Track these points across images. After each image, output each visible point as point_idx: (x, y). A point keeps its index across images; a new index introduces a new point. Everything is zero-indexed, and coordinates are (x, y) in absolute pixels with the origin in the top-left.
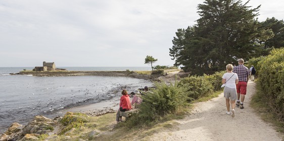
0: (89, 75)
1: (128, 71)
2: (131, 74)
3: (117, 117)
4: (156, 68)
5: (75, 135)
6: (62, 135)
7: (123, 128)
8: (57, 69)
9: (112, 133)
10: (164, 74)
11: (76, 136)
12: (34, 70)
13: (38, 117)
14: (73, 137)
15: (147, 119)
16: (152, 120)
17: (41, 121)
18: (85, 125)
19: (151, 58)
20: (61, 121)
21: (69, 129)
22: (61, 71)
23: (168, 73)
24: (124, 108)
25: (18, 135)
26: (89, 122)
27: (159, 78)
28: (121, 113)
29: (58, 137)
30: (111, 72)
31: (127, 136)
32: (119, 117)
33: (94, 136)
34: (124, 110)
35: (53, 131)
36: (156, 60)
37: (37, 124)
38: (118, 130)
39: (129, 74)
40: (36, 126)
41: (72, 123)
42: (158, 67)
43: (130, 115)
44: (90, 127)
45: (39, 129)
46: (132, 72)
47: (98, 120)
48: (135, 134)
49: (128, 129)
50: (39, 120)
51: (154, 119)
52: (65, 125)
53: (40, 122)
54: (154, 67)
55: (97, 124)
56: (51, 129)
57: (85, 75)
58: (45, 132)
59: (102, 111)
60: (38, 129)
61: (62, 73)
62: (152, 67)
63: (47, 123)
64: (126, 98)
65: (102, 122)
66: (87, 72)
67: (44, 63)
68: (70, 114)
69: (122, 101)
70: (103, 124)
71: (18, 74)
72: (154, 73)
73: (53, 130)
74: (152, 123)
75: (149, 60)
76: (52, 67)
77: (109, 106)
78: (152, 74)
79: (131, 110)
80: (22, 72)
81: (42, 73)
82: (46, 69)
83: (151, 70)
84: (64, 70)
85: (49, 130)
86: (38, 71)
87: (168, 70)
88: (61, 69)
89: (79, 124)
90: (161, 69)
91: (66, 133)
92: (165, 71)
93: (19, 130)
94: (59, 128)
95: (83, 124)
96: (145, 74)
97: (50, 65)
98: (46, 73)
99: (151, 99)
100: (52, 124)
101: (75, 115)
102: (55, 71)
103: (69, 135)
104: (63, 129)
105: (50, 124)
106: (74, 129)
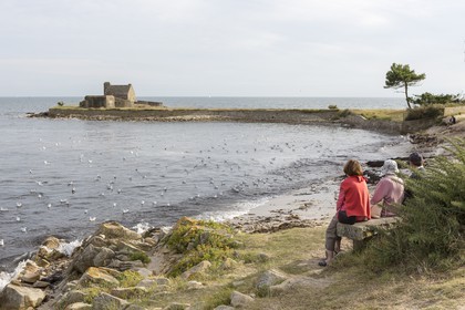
0: (224, 120)
1: (333, 110)
2: (342, 119)
3: (328, 238)
4: (418, 102)
5: (214, 279)
6: (178, 278)
7: (353, 270)
8: (139, 102)
9: (322, 283)
10: (447, 120)
11: (215, 284)
12: (82, 104)
13: (109, 226)
14: (210, 284)
15: (431, 248)
16: (446, 252)
17: (116, 236)
18: (235, 254)
19: (406, 69)
20: (167, 240)
21: (195, 263)
22: (148, 107)
23: (457, 117)
24: (351, 213)
25: (62, 267)
26: (244, 247)
27: (431, 132)
28: (341, 227)
29: (170, 281)
30: (284, 111)
31: (376, 293)
32: (333, 240)
33: (272, 287)
34: (353, 220)
35: (150, 265)
36: (422, 77)
37: (108, 244)
38: (338, 275)
39: (337, 117)
40: (105, 249)
41: (199, 248)
42: (426, 98)
43: (369, 234)
44: (248, 261)
45: (114, 257)
46: (346, 113)
47: (269, 244)
48: (399, 291)
49: (371, 274)
50: (110, 234)
51: (454, 252)
52: (179, 252)
53: (114, 241)
54: (415, 98)
55: (269, 254)
56: (145, 261)
57: (212, 120)
58: (129, 267)
59: (268, 220)
60: (111, 257)
61: (152, 112)
62: (408, 99)
63: (132, 244)
64: (358, 184)
65: (282, 251)
66: (219, 112)
67: (107, 85)
68: (191, 223)
69: (346, 193)
70: (285, 255)
71: (46, 115)
72: (413, 116)
73: (147, 263)
74: (448, 262)
75: (398, 76)
76: (126, 97)
77: (286, 208)
78: (407, 119)
79: (372, 222)
80: (56, 110)
81: (102, 113)
82: (111, 101)
83: (403, 107)
84: (157, 104)
85: (139, 262)
86: (92, 107)
87: (459, 108)
88: (150, 103)
89: (218, 252)
90: (435, 106)
91: (188, 273)
92: (449, 111)
93: (62, 256)
94: (162, 259)
95: (230, 251)
96: (385, 119)
97: (120, 92)
98: (111, 112)
99: (442, 190)
100: (144, 247)
101: (203, 228)
102: (134, 107)
103: (197, 278)
104: (174, 262)
105: (140, 245)
106: (206, 263)
